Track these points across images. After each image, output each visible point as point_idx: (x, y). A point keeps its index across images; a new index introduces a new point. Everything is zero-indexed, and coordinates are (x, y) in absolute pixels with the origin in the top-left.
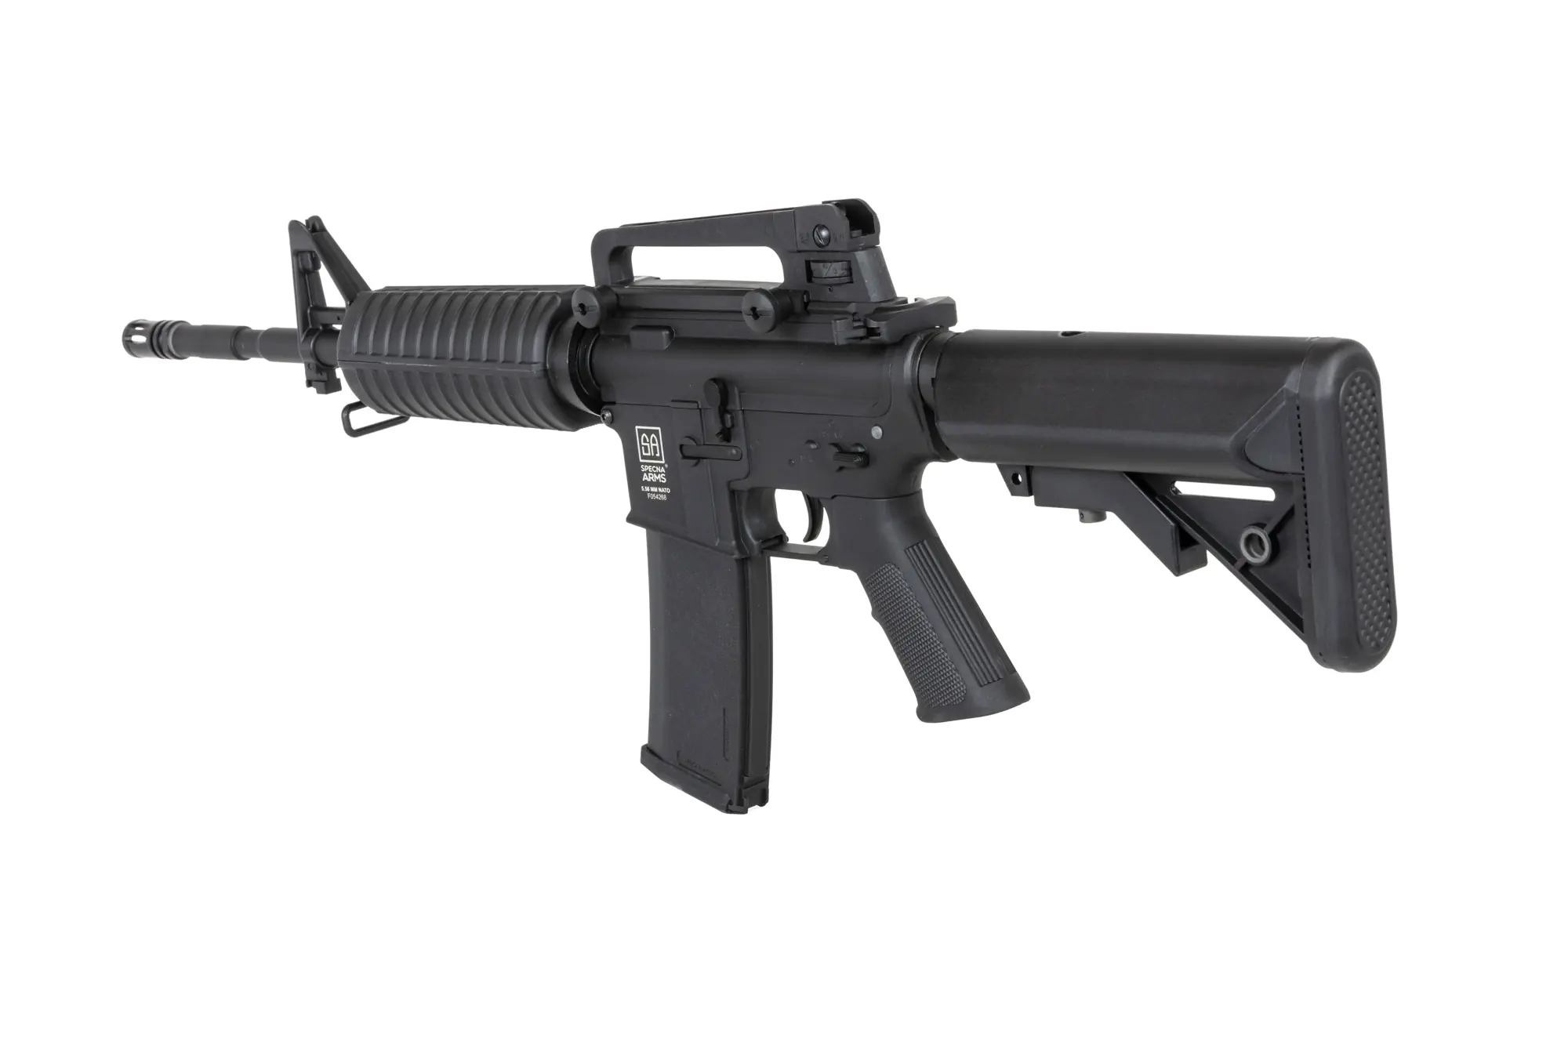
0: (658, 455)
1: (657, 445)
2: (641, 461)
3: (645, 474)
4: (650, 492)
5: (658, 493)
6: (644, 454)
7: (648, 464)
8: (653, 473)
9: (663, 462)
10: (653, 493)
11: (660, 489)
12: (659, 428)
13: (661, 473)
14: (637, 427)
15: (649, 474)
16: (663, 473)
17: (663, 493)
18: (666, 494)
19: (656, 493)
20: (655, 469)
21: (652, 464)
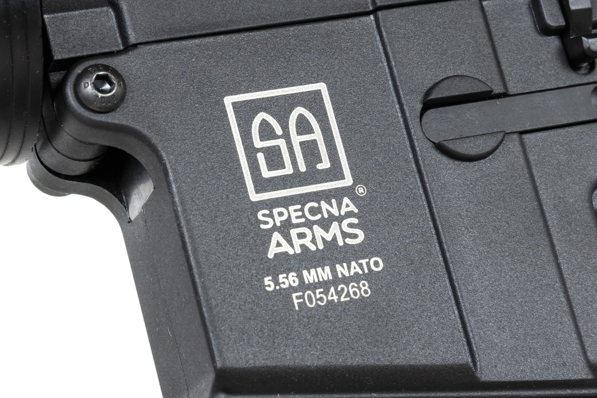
0: (325, 164)
1: (317, 135)
2: (254, 197)
3: (277, 237)
4: (303, 286)
5: (336, 281)
6: (266, 173)
7: (286, 202)
8: (309, 224)
9: (348, 181)
10: (313, 287)
11: (342, 270)
12: (322, 87)
13: (340, 219)
14: (229, 101)
15: (294, 232)
16: (350, 214)
17: (356, 278)
18: (370, 276)
19: (325, 285)
20: (314, 211)
21: (302, 199)
